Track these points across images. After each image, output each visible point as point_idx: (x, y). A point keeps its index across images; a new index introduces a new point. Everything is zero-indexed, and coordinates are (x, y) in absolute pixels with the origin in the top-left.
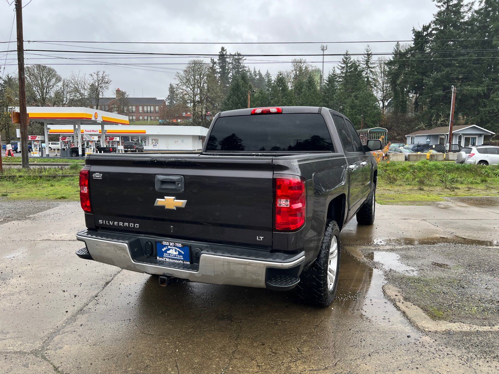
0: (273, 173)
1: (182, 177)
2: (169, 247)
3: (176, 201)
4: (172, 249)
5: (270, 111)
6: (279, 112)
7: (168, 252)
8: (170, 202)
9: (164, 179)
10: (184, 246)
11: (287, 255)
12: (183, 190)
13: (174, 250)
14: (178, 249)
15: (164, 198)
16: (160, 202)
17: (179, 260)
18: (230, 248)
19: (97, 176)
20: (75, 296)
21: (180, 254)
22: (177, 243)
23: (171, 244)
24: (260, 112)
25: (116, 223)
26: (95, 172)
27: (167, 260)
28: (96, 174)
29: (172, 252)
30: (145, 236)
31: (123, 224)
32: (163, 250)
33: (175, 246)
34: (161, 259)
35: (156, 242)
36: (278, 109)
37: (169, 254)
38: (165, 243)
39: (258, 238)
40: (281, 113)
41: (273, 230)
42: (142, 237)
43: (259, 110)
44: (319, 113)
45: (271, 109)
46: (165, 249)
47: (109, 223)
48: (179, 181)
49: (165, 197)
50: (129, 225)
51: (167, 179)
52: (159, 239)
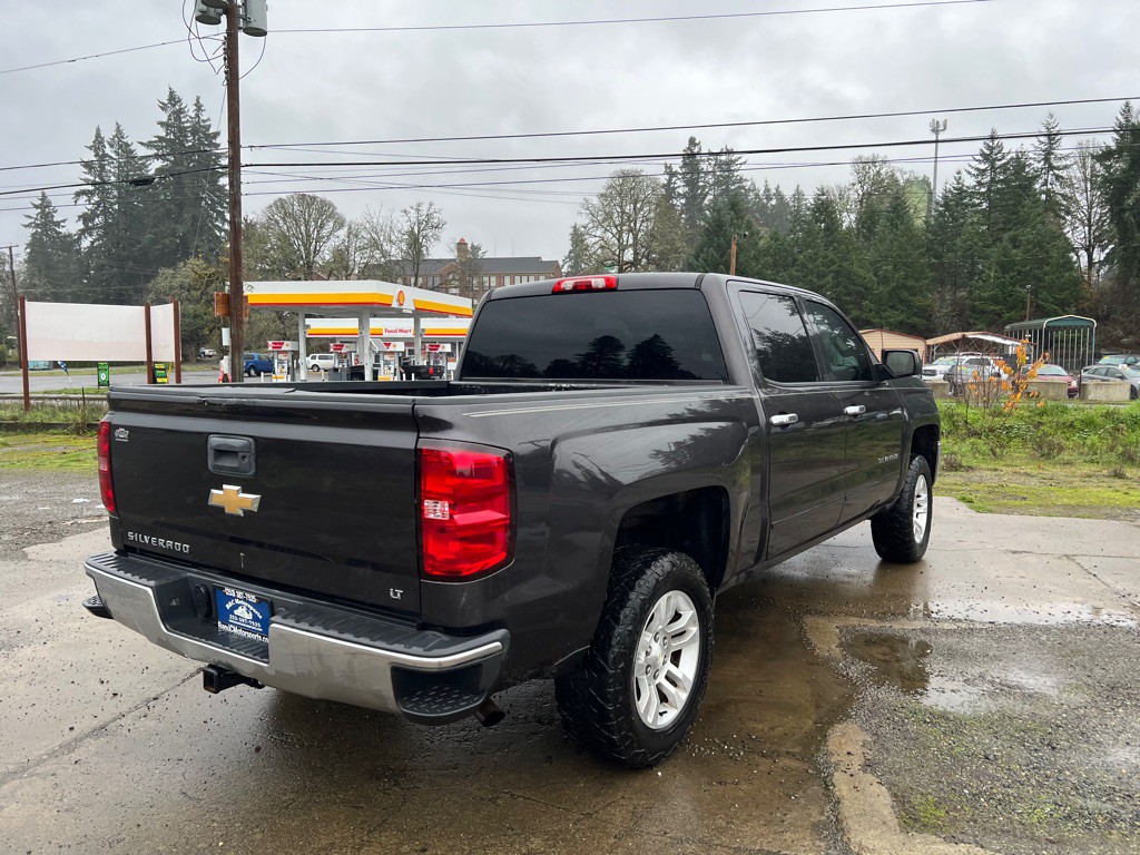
0: (418, 437)
1: (251, 440)
2: (237, 601)
3: (242, 495)
4: (242, 606)
5: (590, 285)
6: (610, 288)
7: (235, 612)
8: (233, 498)
9: (223, 445)
10: (260, 600)
11: (445, 638)
12: (253, 471)
13: (244, 608)
14: (251, 608)
15: (221, 489)
16: (216, 496)
17: (254, 632)
18: (338, 611)
19: (121, 435)
20: (115, 695)
21: (255, 618)
22: (241, 590)
23: (240, 594)
24: (572, 286)
25: (153, 540)
26: (118, 427)
27: (235, 630)
28: (120, 429)
29: (243, 613)
30: (196, 573)
31: (165, 544)
32: (228, 606)
33: (244, 600)
34: (224, 627)
35: (215, 588)
36: (607, 280)
37: (238, 617)
38: (229, 592)
39: (391, 594)
40: (615, 290)
41: (421, 574)
42: (192, 574)
44: (697, 289)
45: (593, 281)
46: (230, 604)
47: (143, 539)
48: (245, 449)
49: (225, 486)
50: (173, 545)
51: (226, 444)
52: (218, 580)
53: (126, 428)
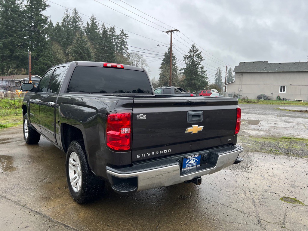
0: (236, 106)
1: (202, 111)
2: (190, 159)
3: (198, 127)
4: (192, 160)
5: (117, 67)
7: (189, 163)
8: (195, 129)
9: (195, 114)
10: (199, 155)
12: (203, 120)
13: (193, 160)
14: (195, 159)
15: (191, 127)
16: (189, 130)
17: (194, 166)
19: (141, 117)
21: (196, 161)
22: (195, 155)
24: (111, 66)
25: (153, 153)
26: (139, 114)
27: (188, 168)
28: (140, 115)
29: (192, 162)
30: (175, 157)
31: (159, 153)
32: (186, 162)
33: (194, 157)
34: (184, 169)
36: (122, 66)
37: (189, 164)
38: (188, 157)
40: (124, 69)
42: (173, 158)
43: (109, 65)
45: (117, 65)
46: (188, 161)
47: (147, 155)
49: (193, 126)
50: (163, 152)
51: (196, 114)
52: (184, 156)
53: (144, 114)
